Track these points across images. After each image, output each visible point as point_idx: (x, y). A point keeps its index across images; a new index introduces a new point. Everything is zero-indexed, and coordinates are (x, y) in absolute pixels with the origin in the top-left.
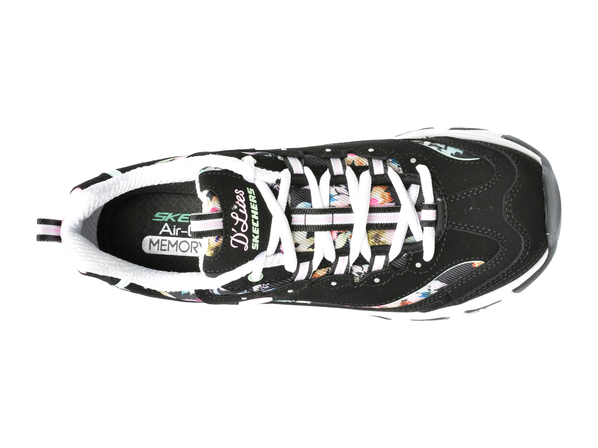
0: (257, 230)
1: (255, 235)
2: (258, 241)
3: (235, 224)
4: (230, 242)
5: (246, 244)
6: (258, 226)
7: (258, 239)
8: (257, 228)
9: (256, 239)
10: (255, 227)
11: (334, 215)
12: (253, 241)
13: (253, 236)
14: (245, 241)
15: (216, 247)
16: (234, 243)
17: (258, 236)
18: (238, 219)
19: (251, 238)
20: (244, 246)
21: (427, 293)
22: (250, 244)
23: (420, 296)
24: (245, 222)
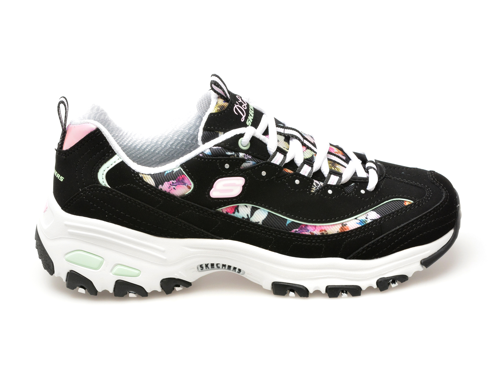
15: (223, 106)
21: (363, 221)
23: (357, 223)
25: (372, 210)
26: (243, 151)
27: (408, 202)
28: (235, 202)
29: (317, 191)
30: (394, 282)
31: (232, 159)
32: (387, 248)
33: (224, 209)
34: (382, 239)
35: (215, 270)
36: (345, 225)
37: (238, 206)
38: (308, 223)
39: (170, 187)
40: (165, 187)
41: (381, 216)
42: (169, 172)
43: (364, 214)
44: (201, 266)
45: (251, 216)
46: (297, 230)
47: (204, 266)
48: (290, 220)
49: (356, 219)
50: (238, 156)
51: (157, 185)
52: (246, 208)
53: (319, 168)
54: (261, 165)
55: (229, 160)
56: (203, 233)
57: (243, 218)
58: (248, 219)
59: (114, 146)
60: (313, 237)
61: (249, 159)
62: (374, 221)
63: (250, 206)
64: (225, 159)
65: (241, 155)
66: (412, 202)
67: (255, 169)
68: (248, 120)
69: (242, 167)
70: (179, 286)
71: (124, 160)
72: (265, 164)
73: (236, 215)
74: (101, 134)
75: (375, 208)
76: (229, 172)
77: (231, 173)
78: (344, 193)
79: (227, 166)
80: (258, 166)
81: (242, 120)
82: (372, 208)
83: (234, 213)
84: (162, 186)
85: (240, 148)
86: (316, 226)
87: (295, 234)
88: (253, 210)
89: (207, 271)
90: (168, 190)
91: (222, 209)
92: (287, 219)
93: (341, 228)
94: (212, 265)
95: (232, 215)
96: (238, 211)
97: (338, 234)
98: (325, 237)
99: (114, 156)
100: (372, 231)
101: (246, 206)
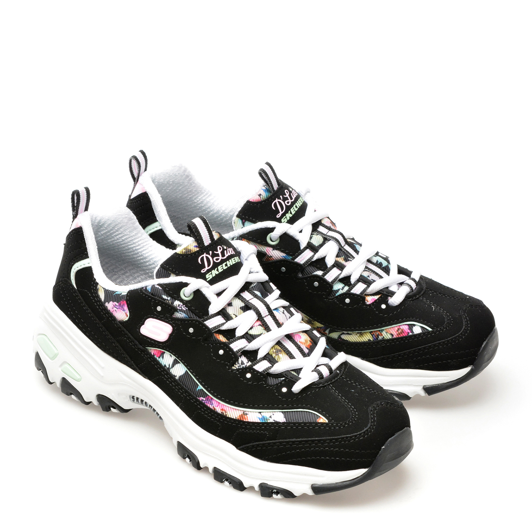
0: (221, 269)
1: (218, 270)
2: (214, 275)
3: (215, 252)
4: (201, 256)
5: (207, 268)
6: (224, 269)
7: (216, 274)
8: (223, 268)
9: (215, 272)
10: (222, 266)
11: (269, 315)
12: (212, 271)
13: (216, 269)
14: (209, 265)
16: (202, 259)
17: (218, 273)
18: (219, 252)
19: (213, 268)
20: (205, 267)
22: (209, 271)
24: (220, 258)
25: (282, 412)
26: (181, 300)
27: (323, 420)
28: (161, 347)
29: (238, 370)
30: (277, 493)
31: (166, 304)
32: (277, 455)
33: (153, 350)
34: (274, 444)
35: (143, 407)
36: (246, 414)
37: (164, 352)
38: (213, 396)
39: (113, 307)
40: (110, 306)
41: (286, 421)
42: (118, 293)
43: (270, 412)
44: (133, 397)
45: (172, 367)
46: (204, 399)
47: (135, 398)
48: (200, 387)
49: (260, 413)
50: (173, 303)
51: (105, 302)
52: (170, 357)
53: (257, 348)
54: (192, 321)
55: (163, 303)
56: (133, 366)
57: (165, 366)
58: (169, 369)
59: (89, 249)
60: (214, 412)
61: (182, 310)
62: (277, 423)
63: (174, 358)
64: (160, 301)
65: (177, 303)
66: (327, 421)
67: (184, 322)
68: (210, 273)
69: (174, 315)
70: (115, 408)
71: (92, 266)
72: (197, 321)
73: (160, 360)
74: (82, 233)
75: (285, 412)
76: (161, 316)
77: (162, 317)
78: (264, 383)
79: (159, 308)
80: (188, 320)
81: (203, 271)
82: (282, 409)
83: (159, 357)
84: (108, 304)
85: (180, 296)
86: (219, 403)
87: (201, 403)
88: (175, 362)
89: (137, 404)
90: (111, 310)
91: (151, 349)
92: (199, 385)
93: (242, 415)
94: (142, 401)
95: (158, 358)
96: (163, 358)
97: (235, 420)
98: (223, 418)
99: (86, 259)
100: (267, 432)
101: (171, 355)
